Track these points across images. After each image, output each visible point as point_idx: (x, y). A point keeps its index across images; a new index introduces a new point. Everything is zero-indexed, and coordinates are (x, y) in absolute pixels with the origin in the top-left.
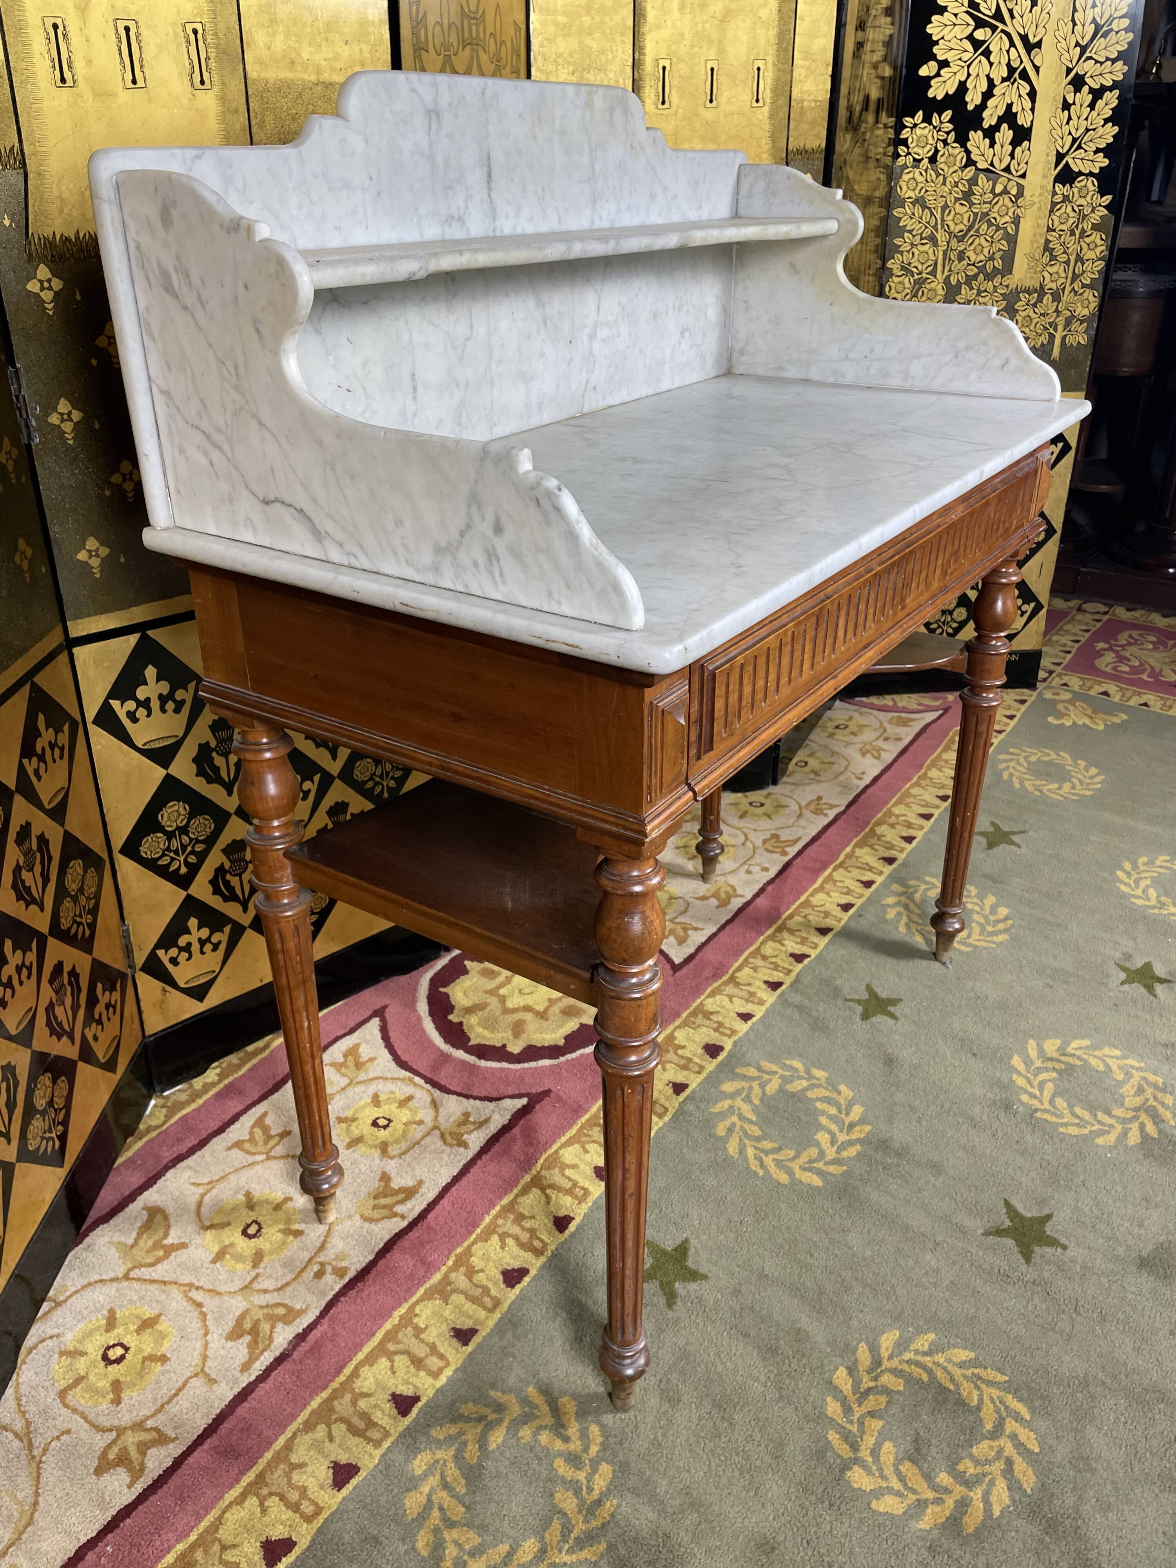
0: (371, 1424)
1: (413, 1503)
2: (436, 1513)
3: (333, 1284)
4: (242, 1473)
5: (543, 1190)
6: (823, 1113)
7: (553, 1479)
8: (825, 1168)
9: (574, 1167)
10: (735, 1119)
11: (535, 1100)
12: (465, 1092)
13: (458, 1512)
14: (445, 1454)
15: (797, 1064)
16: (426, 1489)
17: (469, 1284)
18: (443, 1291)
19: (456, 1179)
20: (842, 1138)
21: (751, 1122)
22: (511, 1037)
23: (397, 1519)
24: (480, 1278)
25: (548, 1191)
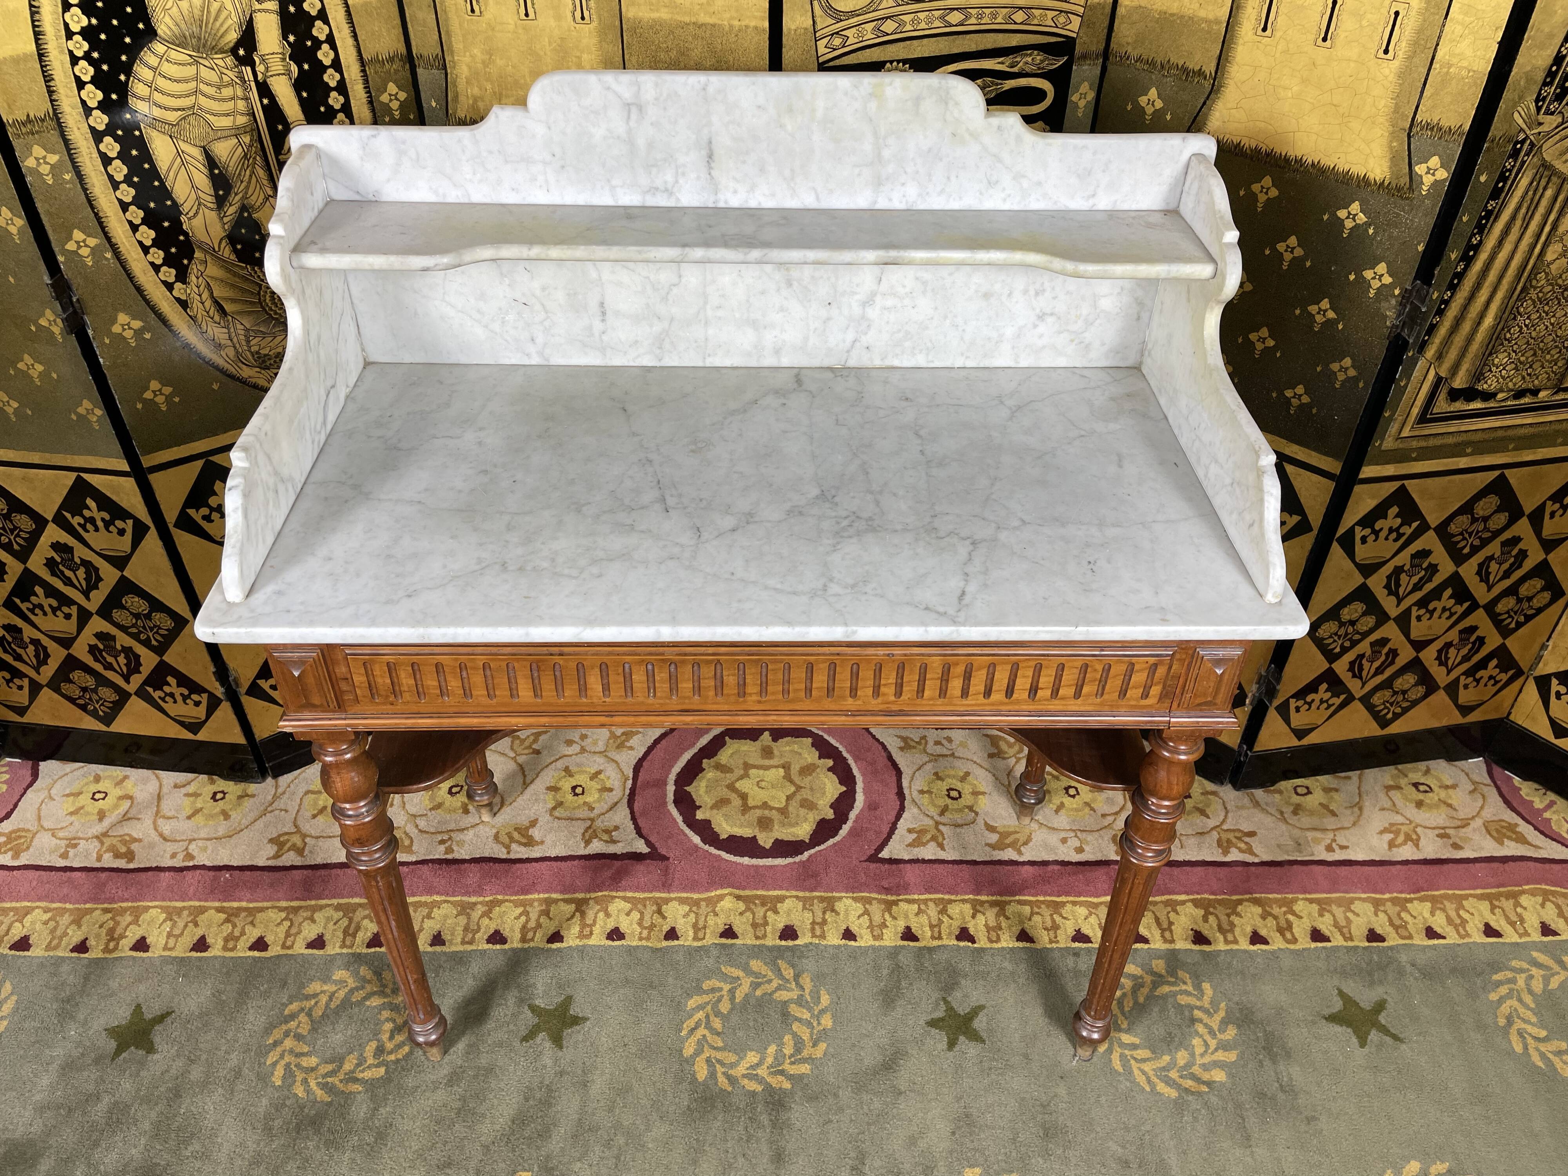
0: (354, 936)
1: (315, 987)
2: (313, 1002)
3: (439, 853)
4: (297, 899)
5: (577, 910)
6: (781, 1045)
7: (362, 1047)
8: (719, 1075)
9: (608, 915)
10: (726, 987)
11: (655, 855)
12: (637, 814)
13: (318, 1012)
14: (352, 983)
15: (825, 1000)
16: (325, 988)
17: (476, 920)
18: (465, 909)
19: (557, 859)
20: (762, 1072)
21: (732, 998)
22: (709, 806)
23: (302, 986)
24: (485, 921)
25: (578, 914)
